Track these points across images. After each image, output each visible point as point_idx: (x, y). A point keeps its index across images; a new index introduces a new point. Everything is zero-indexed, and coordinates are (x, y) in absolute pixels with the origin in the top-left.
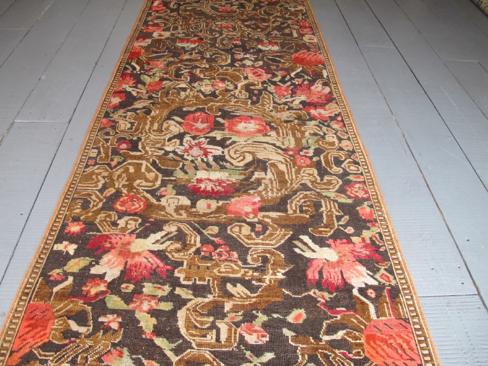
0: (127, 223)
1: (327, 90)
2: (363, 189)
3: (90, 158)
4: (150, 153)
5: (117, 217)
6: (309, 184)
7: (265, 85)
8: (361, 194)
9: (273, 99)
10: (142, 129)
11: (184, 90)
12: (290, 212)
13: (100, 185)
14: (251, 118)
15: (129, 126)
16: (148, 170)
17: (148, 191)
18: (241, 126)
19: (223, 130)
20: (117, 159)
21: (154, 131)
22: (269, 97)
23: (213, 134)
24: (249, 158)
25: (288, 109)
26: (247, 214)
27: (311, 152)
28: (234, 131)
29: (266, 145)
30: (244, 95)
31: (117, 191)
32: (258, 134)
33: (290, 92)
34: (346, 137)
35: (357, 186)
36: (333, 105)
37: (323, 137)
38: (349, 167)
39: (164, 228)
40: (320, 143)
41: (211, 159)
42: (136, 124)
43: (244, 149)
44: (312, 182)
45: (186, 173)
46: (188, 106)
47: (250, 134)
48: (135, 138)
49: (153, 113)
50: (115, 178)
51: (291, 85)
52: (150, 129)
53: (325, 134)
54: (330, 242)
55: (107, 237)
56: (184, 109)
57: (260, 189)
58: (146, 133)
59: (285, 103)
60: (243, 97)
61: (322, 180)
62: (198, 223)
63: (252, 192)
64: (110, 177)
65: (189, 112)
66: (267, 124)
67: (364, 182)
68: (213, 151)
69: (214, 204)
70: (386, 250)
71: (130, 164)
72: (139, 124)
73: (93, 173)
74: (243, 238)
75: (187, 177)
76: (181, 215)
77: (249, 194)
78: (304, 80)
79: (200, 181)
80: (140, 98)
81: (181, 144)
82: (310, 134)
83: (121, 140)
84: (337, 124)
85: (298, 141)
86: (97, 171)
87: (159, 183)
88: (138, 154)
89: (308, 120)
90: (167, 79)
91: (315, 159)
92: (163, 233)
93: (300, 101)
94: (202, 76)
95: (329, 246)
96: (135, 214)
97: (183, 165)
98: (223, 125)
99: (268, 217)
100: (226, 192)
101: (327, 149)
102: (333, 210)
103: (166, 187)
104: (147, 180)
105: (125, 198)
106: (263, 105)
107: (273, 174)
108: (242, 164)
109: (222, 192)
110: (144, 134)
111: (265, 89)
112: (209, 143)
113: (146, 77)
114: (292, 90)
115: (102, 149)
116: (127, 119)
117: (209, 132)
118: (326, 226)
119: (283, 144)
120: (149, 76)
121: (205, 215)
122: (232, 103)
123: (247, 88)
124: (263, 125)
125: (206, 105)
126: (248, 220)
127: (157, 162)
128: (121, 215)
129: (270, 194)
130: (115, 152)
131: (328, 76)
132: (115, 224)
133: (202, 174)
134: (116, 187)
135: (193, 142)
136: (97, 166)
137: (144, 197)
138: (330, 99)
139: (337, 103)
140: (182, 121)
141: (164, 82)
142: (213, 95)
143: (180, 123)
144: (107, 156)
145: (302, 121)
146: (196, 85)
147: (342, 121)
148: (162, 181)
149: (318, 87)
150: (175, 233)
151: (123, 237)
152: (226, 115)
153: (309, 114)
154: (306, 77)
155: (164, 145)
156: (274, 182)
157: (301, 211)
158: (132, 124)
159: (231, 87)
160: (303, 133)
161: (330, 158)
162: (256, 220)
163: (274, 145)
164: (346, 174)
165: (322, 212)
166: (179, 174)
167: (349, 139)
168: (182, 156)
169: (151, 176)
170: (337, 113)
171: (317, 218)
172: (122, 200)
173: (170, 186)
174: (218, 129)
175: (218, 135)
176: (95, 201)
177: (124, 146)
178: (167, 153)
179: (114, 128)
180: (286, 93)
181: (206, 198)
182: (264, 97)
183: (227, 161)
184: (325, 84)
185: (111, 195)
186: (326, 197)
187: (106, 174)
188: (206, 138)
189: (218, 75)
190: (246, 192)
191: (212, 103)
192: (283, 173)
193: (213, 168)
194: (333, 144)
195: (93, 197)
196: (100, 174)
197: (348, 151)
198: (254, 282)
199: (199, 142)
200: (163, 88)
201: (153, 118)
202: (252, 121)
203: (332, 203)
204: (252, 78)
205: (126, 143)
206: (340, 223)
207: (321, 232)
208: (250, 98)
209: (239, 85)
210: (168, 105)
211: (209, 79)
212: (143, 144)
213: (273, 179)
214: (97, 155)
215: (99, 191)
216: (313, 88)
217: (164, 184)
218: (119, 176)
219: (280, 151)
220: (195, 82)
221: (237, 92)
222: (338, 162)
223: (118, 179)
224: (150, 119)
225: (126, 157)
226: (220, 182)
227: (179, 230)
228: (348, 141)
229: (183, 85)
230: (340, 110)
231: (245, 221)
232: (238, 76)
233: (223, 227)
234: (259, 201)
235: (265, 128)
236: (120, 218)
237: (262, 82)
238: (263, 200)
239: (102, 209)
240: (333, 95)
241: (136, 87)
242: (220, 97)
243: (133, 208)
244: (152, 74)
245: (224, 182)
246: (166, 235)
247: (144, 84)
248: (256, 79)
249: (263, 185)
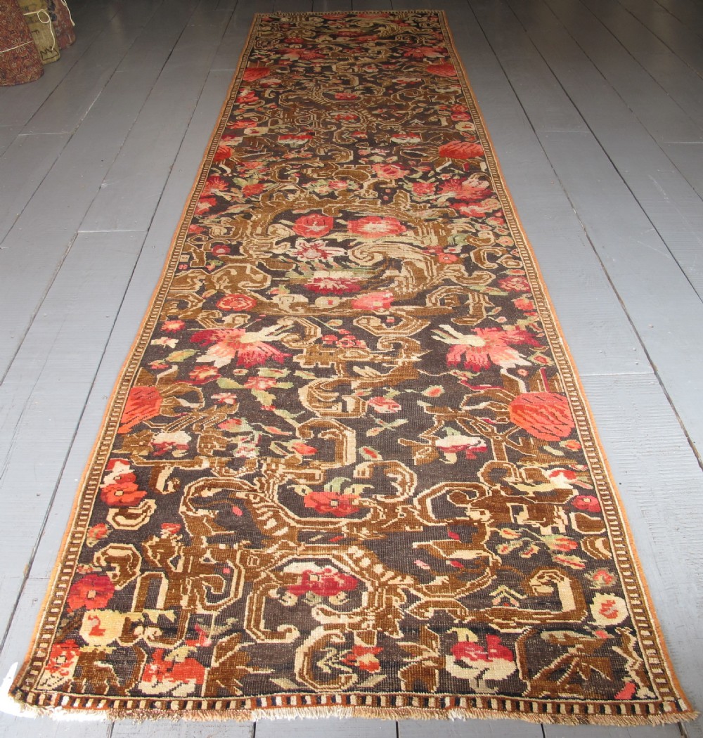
0: (234, 319)
1: (485, 184)
2: (523, 283)
3: (180, 263)
4: (255, 256)
5: (221, 315)
6: (454, 280)
7: (401, 183)
8: (519, 287)
9: (411, 197)
10: (242, 234)
11: (293, 192)
12: (429, 304)
13: (197, 287)
14: (382, 218)
15: (226, 231)
16: (255, 273)
17: (255, 291)
18: (368, 227)
19: (346, 231)
20: (213, 264)
21: (257, 235)
22: (406, 196)
23: (333, 236)
24: (379, 258)
25: (430, 208)
26: (376, 308)
27: (458, 249)
28: (359, 232)
29: (401, 245)
30: (373, 194)
31: (218, 292)
32: (390, 235)
33: (434, 189)
34: (506, 232)
35: (516, 279)
36: (492, 200)
37: (475, 234)
38: (506, 262)
39: (278, 322)
40: (471, 240)
41: (330, 260)
42: (233, 230)
43: (373, 250)
44: (458, 278)
45: (301, 273)
46: (299, 208)
47: (381, 234)
48: (234, 243)
49: (254, 218)
50: (215, 280)
51: (435, 182)
52: (251, 234)
53: (478, 231)
54: (477, 330)
55: (212, 332)
56: (294, 212)
57: (392, 285)
58: (248, 237)
59: (428, 201)
60: (371, 196)
61: (470, 275)
62: (319, 317)
63: (382, 289)
64: (209, 279)
65: (300, 215)
66: (401, 223)
67: (525, 276)
68: (333, 252)
69: (336, 301)
70: (545, 336)
71: (231, 267)
72: (238, 229)
73: (187, 277)
74: (372, 329)
75: (302, 277)
76: (297, 310)
77: (379, 291)
78: (454, 175)
79: (319, 280)
80: (236, 203)
81: (293, 246)
82: (458, 231)
83: (217, 245)
84: (495, 220)
85: (440, 239)
86: (190, 275)
87: (268, 283)
88: (241, 257)
89: (456, 218)
90: (268, 181)
91: (462, 256)
92: (277, 327)
93: (447, 198)
94: (315, 176)
95: (475, 334)
96: (243, 312)
97: (297, 267)
98: (345, 226)
99: (403, 310)
100: (350, 290)
101: (479, 246)
102: (482, 301)
103: (278, 286)
104: (253, 281)
105: (230, 298)
106: (397, 204)
107: (409, 272)
108: (370, 263)
109: (345, 290)
110: (245, 238)
111: (401, 187)
112: (327, 245)
113: (240, 179)
114: (436, 187)
115: (194, 255)
116: (222, 224)
117: (327, 235)
118: (472, 316)
119: (423, 243)
120: (244, 179)
121: (325, 310)
122: (357, 204)
123: (376, 187)
124: (397, 225)
125: (322, 206)
126: (377, 313)
127: (265, 264)
128: (226, 312)
129: (404, 290)
130: (211, 256)
131: (487, 169)
132: (220, 321)
133: (318, 274)
134: (217, 288)
135: (308, 245)
136: (191, 271)
137: (253, 297)
138: (488, 194)
139: (497, 198)
140: (292, 224)
141: (266, 185)
142: (332, 196)
143: (289, 227)
144: (201, 260)
145: (448, 219)
146: (308, 186)
147: (503, 217)
148: (272, 281)
149: (473, 182)
150: (291, 326)
151: (230, 331)
152: (348, 216)
153: (458, 212)
154: (457, 171)
155: (271, 248)
156: (410, 279)
157: (443, 303)
158: (229, 229)
159: (355, 186)
160: (449, 231)
161: (482, 254)
162: (387, 313)
163: (411, 244)
164: (501, 268)
165: (469, 304)
166: (292, 275)
167: (509, 235)
168: (295, 259)
169: (259, 277)
170: (496, 209)
171: (461, 309)
172: (225, 299)
173: (282, 287)
174: (339, 231)
175: (339, 237)
176: (192, 302)
177: (221, 250)
178: (276, 256)
179: (206, 233)
180: (428, 191)
181: (327, 295)
182: (399, 196)
183: (351, 261)
184: (482, 178)
185: (213, 296)
186: (475, 290)
187: (204, 277)
188: (324, 240)
189: (336, 174)
190: (375, 289)
191: (329, 205)
192: (421, 270)
193: (334, 268)
194: (488, 240)
195: (191, 298)
196: (196, 277)
197: (507, 247)
198: (384, 365)
199: (315, 245)
200: (264, 191)
201: (254, 222)
202: (383, 222)
203: (481, 296)
204: (382, 175)
205: (224, 248)
206: (490, 313)
207: (466, 322)
208: (380, 197)
209: (366, 185)
210: (272, 209)
211: (325, 180)
212: (244, 248)
213: (408, 276)
214: (189, 260)
215: (197, 293)
216: (465, 183)
217: (274, 284)
218: (219, 279)
219: (417, 250)
220: (306, 183)
221: (363, 192)
222: (492, 258)
223: (218, 282)
224: (251, 224)
225: (225, 262)
226: (343, 281)
227: (296, 323)
228: (508, 238)
229: (292, 187)
230: (500, 206)
231: (374, 315)
232: (363, 174)
233: (347, 321)
234: (391, 297)
235: (400, 229)
236: (224, 315)
237: (396, 180)
238: (395, 294)
239: (203, 308)
240: (492, 189)
241: (229, 191)
242: (341, 197)
243: (240, 306)
244: (248, 176)
245: (348, 281)
246: (281, 328)
247: (239, 188)
248: (388, 176)
249: (396, 283)
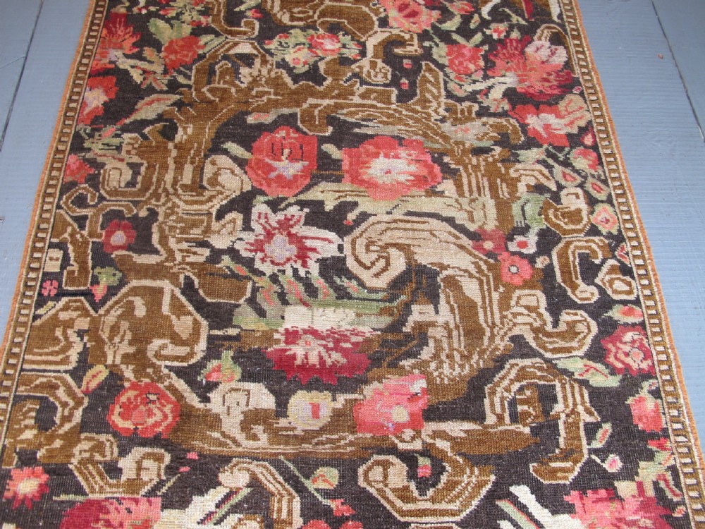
0: (139, 468)
1: (560, 57)
2: (641, 347)
3: (47, 276)
4: (178, 257)
5: (116, 450)
6: (530, 338)
7: (427, 44)
8: (637, 362)
9: (446, 83)
10: (158, 181)
11: (247, 60)
12: (491, 419)
13: (74, 356)
14: (400, 141)
15: (128, 174)
16: (178, 310)
17: (180, 372)
18: (378, 168)
19: (338, 180)
20: (107, 277)
21: (185, 187)
22: (437, 78)
23: (314, 194)
24: (399, 264)
25: (480, 114)
26: (399, 428)
27: (531, 243)
28: (362, 182)
29: (434, 223)
30: (381, 73)
31: (111, 372)
32: (415, 191)
33: (482, 63)
34: (603, 196)
35: (628, 336)
36: (572, 100)
37: (556, 197)
38: (611, 282)
39: (222, 477)
40: (551, 212)
41: (314, 269)
42: (143, 169)
43: (387, 238)
44: (536, 331)
45: (261, 313)
46: (260, 109)
47: (396, 191)
48: (143, 213)
49: (180, 136)
50: (105, 336)
51: (482, 43)
52: (175, 182)
53: (560, 187)
54: (573, 497)
55: (100, 507)
56: (250, 120)
57: (426, 354)
58: (168, 195)
59: (472, 97)
60: (380, 79)
61: (556, 323)
62: (295, 459)
63: (407, 363)
64: (92, 331)
65: (261, 128)
66: (434, 160)
67: (643, 324)
68: (316, 244)
69: (328, 404)
70: (687, 516)
71: (135, 291)
72: (151, 167)
73: (55, 322)
74: (392, 496)
75: (262, 326)
76: (255, 437)
77: (402, 371)
78: (511, 27)
79: (292, 336)
80: (151, 90)
81: (247, 227)
82: (528, 186)
83: (113, 220)
84: (585, 155)
85: (503, 208)
86: (64, 316)
87: (202, 345)
88: (151, 259)
89: (522, 147)
90: (208, 30)
91: (541, 262)
92: (219, 493)
93: (504, 87)
94: (286, 19)
95: (570, 509)
96: (156, 441)
97: (255, 290)
98: (337, 163)
99: (443, 435)
100: (351, 367)
101: (566, 232)
102: (580, 409)
103: (218, 357)
104: (176, 339)
105: (131, 394)
106: (424, 102)
107: (452, 310)
108: (382, 282)
109: (342, 367)
110: (163, 200)
111: (427, 55)
112: (310, 221)
113: (161, 23)
114: (485, 58)
115: (70, 247)
116: (123, 153)
117: (307, 188)
118: (566, 456)
119: (472, 220)
120: (168, 21)
121: (308, 436)
122: (356, 100)
123: (388, 50)
124: (425, 164)
125: (298, 105)
126: (401, 446)
127: (196, 281)
128: (128, 442)
129: (446, 369)
130: (102, 257)
131: (560, 16)
132: (113, 470)
133: (296, 318)
134: (109, 362)
135: (274, 219)
136: (65, 300)
137: (172, 388)
138: (567, 82)
139: (582, 94)
140: (247, 155)
141: (204, 39)
142: (313, 74)
143: (241, 163)
144: (83, 268)
145: (510, 146)
146: (273, 45)
147: (595, 147)
148: (211, 339)
149: (540, 48)
150: (246, 491)
151: (133, 507)
152: (345, 135)
153: (524, 127)
154: (515, 19)
155: (207, 231)
156: (455, 333)
157: (515, 418)
158: (135, 167)
159: (353, 51)
160: (512, 184)
161: (571, 258)
162: (417, 445)
163: (450, 221)
164: (606, 303)
165: (557, 417)
166: (246, 319)
167: (609, 201)
168: (249, 263)
169: (183, 325)
170: (583, 123)
171: (545, 430)
172: (123, 399)
173: (228, 355)
174: (328, 179)
175: (327, 195)
176: (65, 405)
177: (119, 237)
178: (216, 255)
179: (94, 181)
180: (472, 67)
181: (309, 387)
182: (425, 80)
183: (351, 276)
184: (557, 39)
185: (101, 387)
186: (565, 372)
187: (83, 324)
188: (303, 204)
189: (322, 15)
190: (394, 365)
191: (311, 101)
192: (473, 305)
193: (320, 296)
194: (575, 216)
195: (61, 393)
196: (68, 324)
197: (610, 236)
199: (287, 220)
200: (202, 57)
201: (178, 147)
202: (403, 153)
203: (576, 386)
204: (399, 25)
205: (124, 228)
206: (597, 445)
207: (553, 472)
208: (395, 82)
209: (371, 43)
210: (211, 108)
211: (303, 29)
212: (161, 231)
213: (452, 325)
214: (63, 267)
215: (73, 373)
216: (530, 50)
217: (214, 349)
218: (114, 329)
219: (465, 241)
220: (271, 38)
221: (365, 63)
222: (589, 270)
223: (111, 339)
224: (174, 153)
225: (127, 270)
226: (336, 339)
227: (255, 483)
228: (607, 206)
229: (245, 48)
230: (588, 116)
231: (393, 450)
232: (366, 17)
233: (348, 468)
234: (425, 391)
235: (431, 172)
236: (123, 452)
237: (419, 35)
238: (432, 388)
239: (84, 426)
240: (573, 71)
241: (139, 56)
242: (329, 81)
243: (150, 421)
244: (173, 13)
245: (344, 338)
246: (228, 497)
247: (157, 45)
248: (406, 24)
249: (431, 343)
